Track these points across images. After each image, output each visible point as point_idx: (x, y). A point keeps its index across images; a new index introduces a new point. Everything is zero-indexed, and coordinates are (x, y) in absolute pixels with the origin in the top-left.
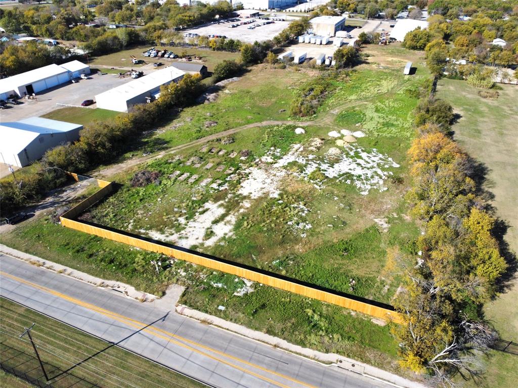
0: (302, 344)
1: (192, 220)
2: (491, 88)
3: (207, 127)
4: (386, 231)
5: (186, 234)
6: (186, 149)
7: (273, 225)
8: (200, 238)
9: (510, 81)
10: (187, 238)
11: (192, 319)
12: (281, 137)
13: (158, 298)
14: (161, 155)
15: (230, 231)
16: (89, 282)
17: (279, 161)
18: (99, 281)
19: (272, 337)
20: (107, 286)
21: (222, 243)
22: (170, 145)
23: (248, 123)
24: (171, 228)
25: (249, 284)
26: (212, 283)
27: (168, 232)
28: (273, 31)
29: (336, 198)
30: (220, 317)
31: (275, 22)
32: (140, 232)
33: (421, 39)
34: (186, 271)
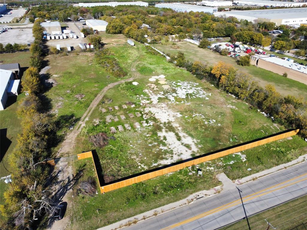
0: (288, 161)
1: (168, 145)
2: (173, 44)
3: (82, 99)
4: (237, 109)
5: (178, 152)
6: (92, 114)
7: (203, 127)
8: (187, 150)
9: (175, 40)
10: (182, 154)
11: (248, 182)
12: (132, 89)
13: (222, 186)
14: (82, 124)
15: (193, 139)
16: (180, 206)
17: (152, 100)
18: (184, 201)
19: (279, 166)
20: (192, 200)
21: (200, 146)
22: (78, 117)
23: (101, 89)
24: (165, 154)
25: (239, 154)
26: (229, 163)
27: (168, 157)
28: (17, 36)
29: (202, 105)
30: (255, 173)
31: (8, 30)
32: (154, 166)
33: (117, 28)
34: (210, 166)
